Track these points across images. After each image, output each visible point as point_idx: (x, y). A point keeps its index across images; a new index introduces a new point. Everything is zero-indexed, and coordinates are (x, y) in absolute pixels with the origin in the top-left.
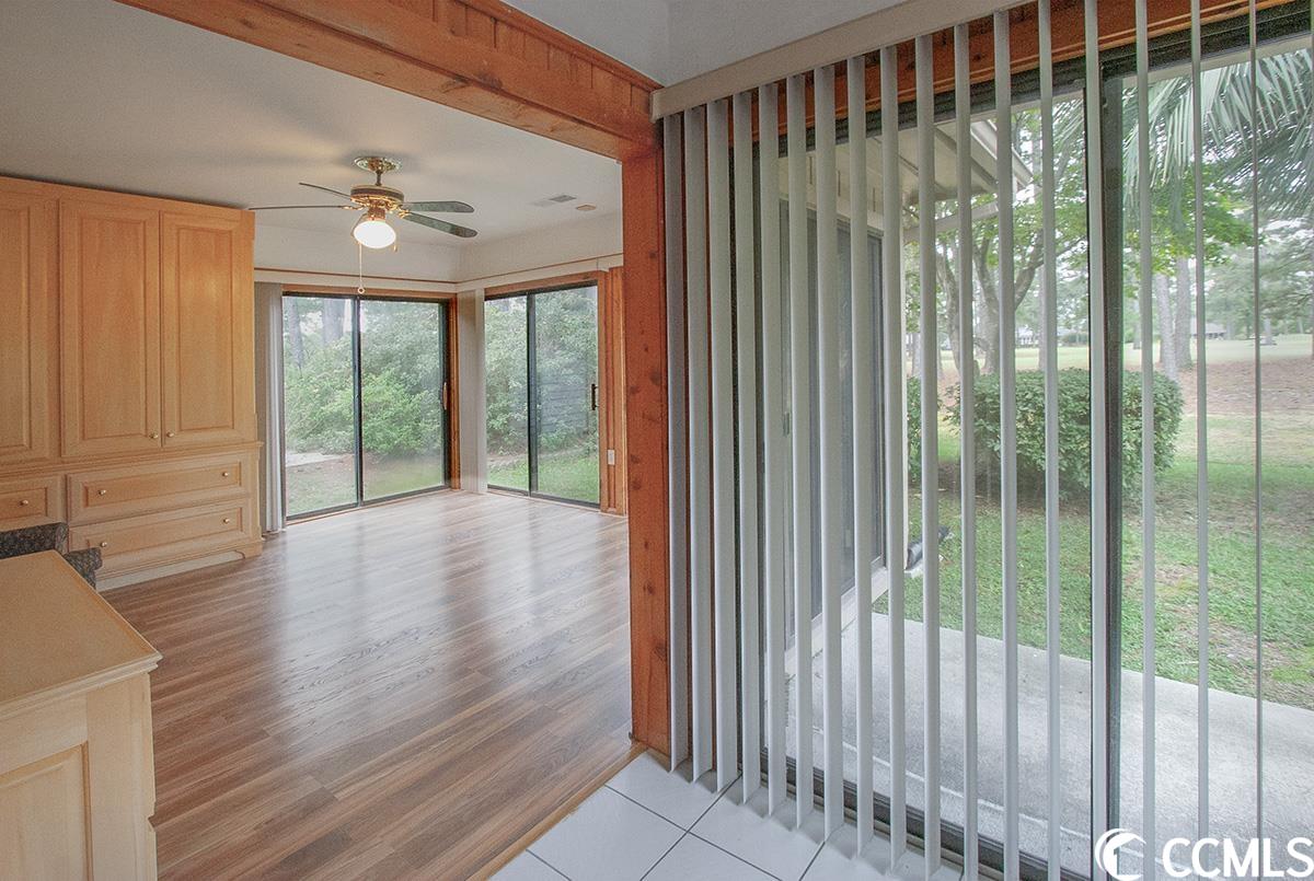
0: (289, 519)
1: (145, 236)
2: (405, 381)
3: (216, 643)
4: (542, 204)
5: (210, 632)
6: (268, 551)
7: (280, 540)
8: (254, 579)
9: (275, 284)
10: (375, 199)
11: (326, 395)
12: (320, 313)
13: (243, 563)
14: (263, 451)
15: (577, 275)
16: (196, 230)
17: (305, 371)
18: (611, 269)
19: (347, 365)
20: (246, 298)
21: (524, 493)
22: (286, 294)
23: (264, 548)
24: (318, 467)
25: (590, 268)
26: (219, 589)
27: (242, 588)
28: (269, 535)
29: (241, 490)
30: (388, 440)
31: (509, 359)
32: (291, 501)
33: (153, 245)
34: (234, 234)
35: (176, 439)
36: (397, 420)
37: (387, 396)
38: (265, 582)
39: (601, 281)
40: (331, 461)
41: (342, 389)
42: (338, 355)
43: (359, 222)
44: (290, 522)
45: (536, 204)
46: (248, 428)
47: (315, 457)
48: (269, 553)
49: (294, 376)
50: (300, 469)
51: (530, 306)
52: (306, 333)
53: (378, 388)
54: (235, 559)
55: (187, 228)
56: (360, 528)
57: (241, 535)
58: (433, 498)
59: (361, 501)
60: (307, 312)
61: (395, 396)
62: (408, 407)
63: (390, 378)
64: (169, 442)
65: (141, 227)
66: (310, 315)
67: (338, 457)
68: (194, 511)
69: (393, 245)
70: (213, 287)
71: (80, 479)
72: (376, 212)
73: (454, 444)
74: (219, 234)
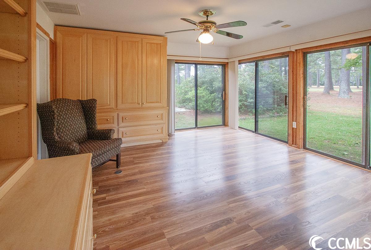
0: (176, 130)
1: (138, 46)
2: (209, 90)
3: (152, 176)
4: (267, 26)
5: (151, 171)
6: (170, 141)
7: (173, 137)
8: (165, 151)
9: (173, 60)
10: (206, 26)
11: (186, 93)
12: (184, 71)
13: (162, 144)
14: (169, 110)
15: (279, 53)
16: (151, 43)
17: (180, 85)
18: (296, 50)
19: (193, 84)
20: (165, 64)
21: (253, 132)
22: (176, 63)
23: (169, 139)
24: (184, 113)
25: (287, 50)
26: (155, 153)
27: (162, 154)
28: (170, 135)
29: (162, 122)
30: (204, 107)
31: (243, 84)
32: (176, 123)
33: (140, 48)
34: (161, 44)
35: (146, 105)
36: (206, 101)
37: (204, 94)
38: (169, 153)
39: (291, 55)
40: (187, 111)
41: (191, 91)
42: (190, 82)
43: (201, 34)
44: (176, 131)
45: (264, 26)
46: (164, 103)
47: (183, 110)
48: (169, 142)
49: (178, 87)
50: (179, 113)
51: (257, 66)
52: (181, 76)
53: (201, 91)
54: (161, 142)
55: (149, 43)
56: (196, 137)
57: (162, 135)
58: (219, 129)
59: (196, 127)
60: (181, 70)
61: (206, 94)
62: (210, 98)
63: (204, 89)
64: (143, 106)
65: (137, 43)
66: (182, 71)
67: (189, 110)
68: (149, 127)
69: (212, 42)
70: (156, 61)
71: (121, 115)
72: (206, 30)
73: (226, 112)
74: (157, 44)
